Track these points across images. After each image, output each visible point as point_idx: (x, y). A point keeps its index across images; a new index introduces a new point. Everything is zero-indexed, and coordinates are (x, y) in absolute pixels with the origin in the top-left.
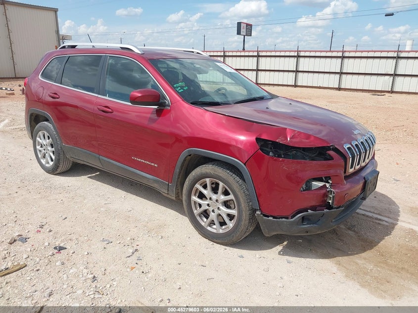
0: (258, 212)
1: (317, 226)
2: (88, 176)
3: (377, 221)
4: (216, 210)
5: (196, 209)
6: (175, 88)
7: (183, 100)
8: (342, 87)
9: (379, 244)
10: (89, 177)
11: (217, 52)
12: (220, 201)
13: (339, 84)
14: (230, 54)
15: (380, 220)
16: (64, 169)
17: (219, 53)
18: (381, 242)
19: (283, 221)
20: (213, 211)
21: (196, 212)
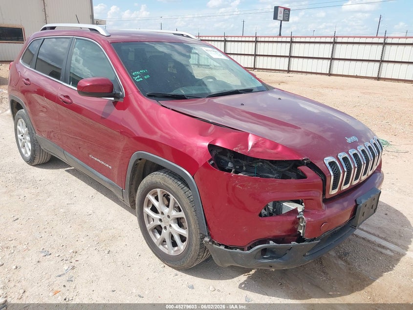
0: (207, 239)
1: (282, 261)
2: (66, 169)
3: (379, 249)
4: (168, 227)
5: (149, 223)
6: (133, 76)
7: (138, 92)
8: (381, 77)
9: (374, 284)
10: (66, 171)
11: (249, 37)
12: (171, 218)
13: (378, 74)
14: (263, 39)
15: (383, 247)
16: (42, 160)
17: (247, 38)
18: (377, 281)
19: (238, 253)
20: (165, 228)
21: (149, 226)
